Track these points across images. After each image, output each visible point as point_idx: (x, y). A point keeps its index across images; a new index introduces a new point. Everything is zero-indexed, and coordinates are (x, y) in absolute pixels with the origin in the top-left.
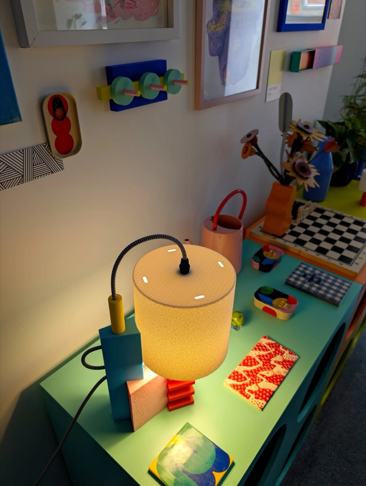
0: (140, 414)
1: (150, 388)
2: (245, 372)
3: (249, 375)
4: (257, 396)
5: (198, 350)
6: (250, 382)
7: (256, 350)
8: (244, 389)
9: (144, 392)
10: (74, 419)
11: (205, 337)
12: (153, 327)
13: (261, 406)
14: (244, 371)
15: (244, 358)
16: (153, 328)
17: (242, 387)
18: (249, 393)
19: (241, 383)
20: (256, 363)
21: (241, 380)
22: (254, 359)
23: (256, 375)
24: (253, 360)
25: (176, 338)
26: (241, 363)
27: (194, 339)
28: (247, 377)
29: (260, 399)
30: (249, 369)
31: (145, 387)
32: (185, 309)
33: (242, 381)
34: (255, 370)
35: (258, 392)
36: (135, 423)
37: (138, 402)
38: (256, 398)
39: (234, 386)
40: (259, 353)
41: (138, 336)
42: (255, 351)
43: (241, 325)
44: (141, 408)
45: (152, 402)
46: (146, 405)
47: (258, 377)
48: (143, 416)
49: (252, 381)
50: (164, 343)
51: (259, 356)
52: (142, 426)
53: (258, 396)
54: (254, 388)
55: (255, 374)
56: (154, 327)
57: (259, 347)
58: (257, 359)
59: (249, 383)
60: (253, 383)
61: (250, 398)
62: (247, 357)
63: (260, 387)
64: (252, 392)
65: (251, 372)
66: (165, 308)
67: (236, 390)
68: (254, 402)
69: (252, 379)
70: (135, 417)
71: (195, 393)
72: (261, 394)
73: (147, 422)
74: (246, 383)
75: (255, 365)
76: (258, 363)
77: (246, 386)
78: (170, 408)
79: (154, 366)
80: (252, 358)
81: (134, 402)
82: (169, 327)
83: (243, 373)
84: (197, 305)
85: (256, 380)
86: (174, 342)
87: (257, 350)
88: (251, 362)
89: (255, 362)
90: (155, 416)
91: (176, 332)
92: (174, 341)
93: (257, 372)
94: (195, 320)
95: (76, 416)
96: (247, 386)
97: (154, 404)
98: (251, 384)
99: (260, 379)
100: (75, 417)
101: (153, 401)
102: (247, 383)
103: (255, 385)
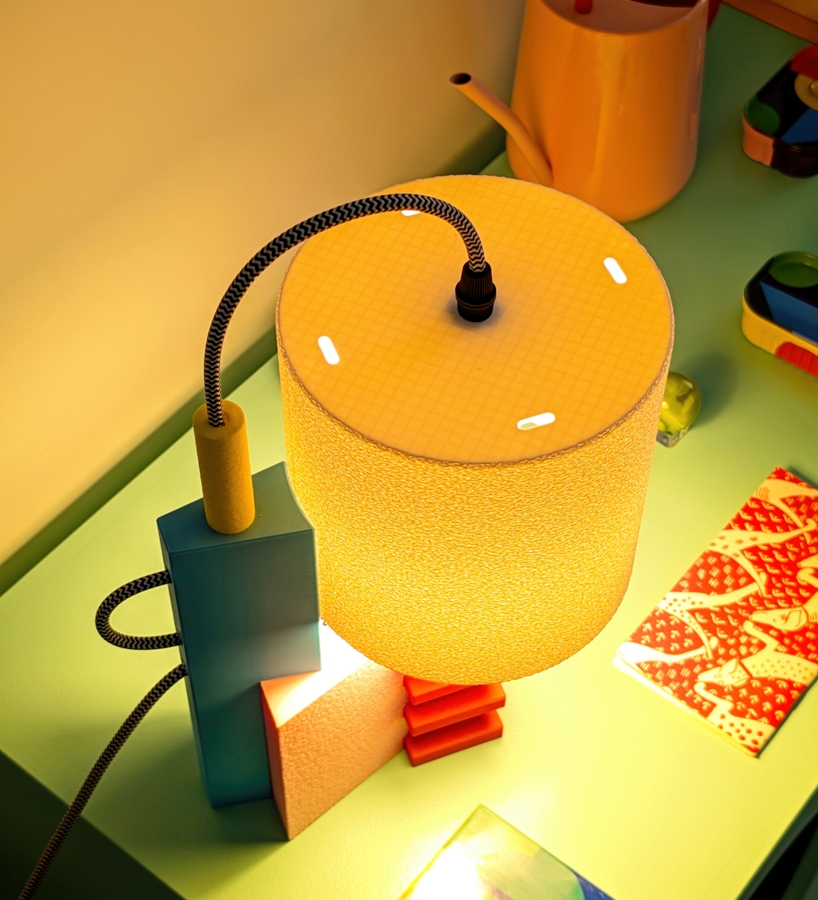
0: (311, 785)
1: (345, 699)
2: (697, 615)
3: (710, 628)
4: (740, 706)
5: (528, 589)
6: (715, 652)
7: (743, 528)
8: (693, 680)
9: (324, 713)
10: (74, 807)
11: (553, 548)
12: (365, 517)
13: (756, 742)
14: (692, 612)
15: (694, 558)
16: (364, 520)
17: (686, 673)
18: (711, 696)
19: (680, 659)
20: (741, 579)
21: (681, 645)
22: (734, 564)
23: (736, 628)
24: (727, 569)
25: (448, 557)
26: (683, 579)
27: (514, 558)
28: (702, 634)
29: (753, 718)
30: (712, 601)
31: (329, 699)
32: (486, 469)
33: (683, 650)
34: (734, 606)
35: (744, 692)
36: (292, 815)
37: (305, 749)
38: (735, 712)
39: (652, 669)
40: (754, 539)
41: (304, 539)
42: (737, 533)
43: (684, 428)
44: (313, 764)
45: (352, 742)
46: (331, 753)
47: (746, 634)
48: (320, 790)
49: (722, 651)
50: (404, 571)
51: (754, 550)
52: (316, 819)
53: (744, 706)
54: (729, 674)
55: (734, 623)
56: (369, 520)
57: (754, 517)
58: (745, 563)
59: (711, 657)
60: (727, 658)
61: (715, 715)
62: (706, 556)
63: (754, 675)
64: (720, 691)
65: (721, 614)
66: (410, 466)
67: (661, 683)
68: (726, 728)
69: (723, 643)
70: (292, 796)
71: (507, 703)
72: (755, 699)
73: (334, 805)
74: (698, 659)
75: (737, 586)
76: (751, 580)
77: (697, 669)
78: (416, 755)
79: (365, 636)
80: (724, 559)
81: (290, 749)
82: (427, 524)
83: (687, 618)
84: (530, 453)
85: (737, 645)
86: (440, 566)
87: (747, 525)
88: (722, 577)
89: (735, 576)
90: (362, 782)
91: (450, 538)
92: (444, 566)
93: (743, 613)
94: (520, 501)
95: (77, 799)
96: (705, 669)
97: (359, 749)
98: (720, 661)
99: (754, 641)
100: (75, 803)
101: (353, 738)
102: (705, 657)
103: (733, 662)
